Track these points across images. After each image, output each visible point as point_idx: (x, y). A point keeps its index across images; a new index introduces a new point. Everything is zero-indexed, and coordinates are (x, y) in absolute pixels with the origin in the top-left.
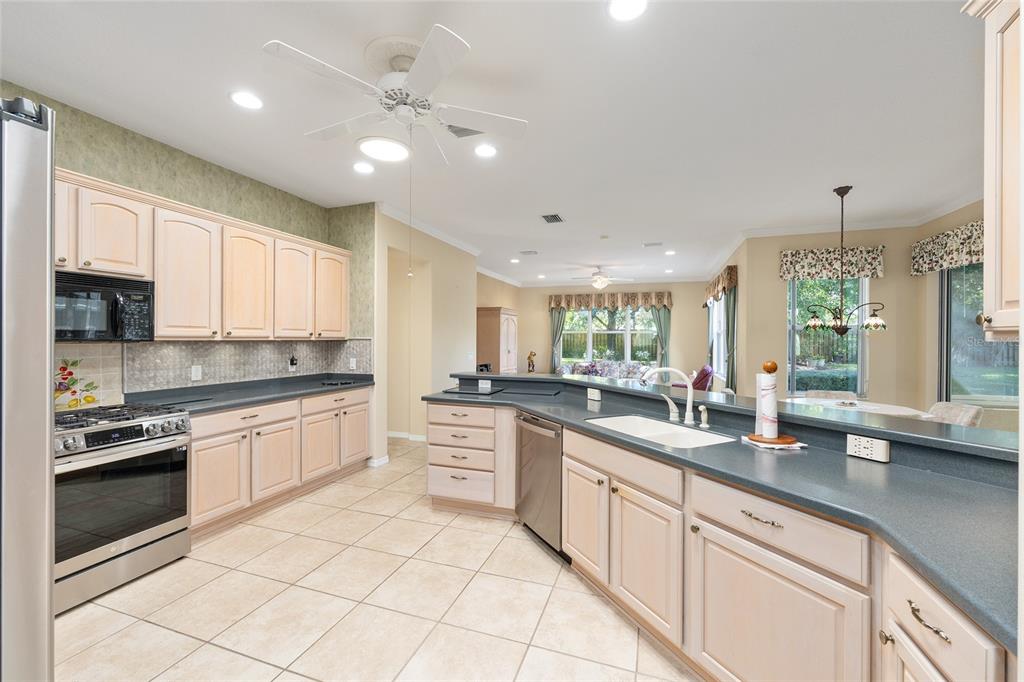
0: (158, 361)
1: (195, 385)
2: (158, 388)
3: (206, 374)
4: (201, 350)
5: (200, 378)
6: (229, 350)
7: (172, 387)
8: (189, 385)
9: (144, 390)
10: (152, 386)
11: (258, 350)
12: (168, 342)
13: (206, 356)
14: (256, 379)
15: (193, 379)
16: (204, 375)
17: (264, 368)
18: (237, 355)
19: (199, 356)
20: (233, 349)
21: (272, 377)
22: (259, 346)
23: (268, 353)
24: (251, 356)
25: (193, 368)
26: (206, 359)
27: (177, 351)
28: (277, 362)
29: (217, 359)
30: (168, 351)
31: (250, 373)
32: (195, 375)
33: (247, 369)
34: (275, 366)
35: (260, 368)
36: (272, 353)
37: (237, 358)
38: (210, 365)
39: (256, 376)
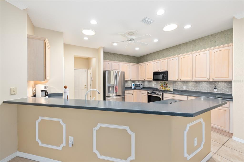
1: (184, 90)
2: (178, 89)
4: (186, 83)
5: (185, 89)
7: (180, 89)
8: (183, 90)
9: (176, 89)
13: (187, 84)
14: (200, 91)
15: (184, 89)
16: (186, 88)
17: (203, 88)
18: (194, 84)
19: (185, 84)
20: (193, 83)
21: (207, 92)
22: (202, 83)
23: (205, 84)
24: (199, 85)
25: (184, 86)
26: (187, 85)
27: (181, 83)
28: (209, 87)
29: (189, 85)
30: (179, 83)
31: (198, 89)
32: (184, 88)
33: (197, 88)
34: (208, 88)
35: (202, 88)
36: (207, 85)
37: (195, 85)
38: (188, 86)
39: (200, 90)
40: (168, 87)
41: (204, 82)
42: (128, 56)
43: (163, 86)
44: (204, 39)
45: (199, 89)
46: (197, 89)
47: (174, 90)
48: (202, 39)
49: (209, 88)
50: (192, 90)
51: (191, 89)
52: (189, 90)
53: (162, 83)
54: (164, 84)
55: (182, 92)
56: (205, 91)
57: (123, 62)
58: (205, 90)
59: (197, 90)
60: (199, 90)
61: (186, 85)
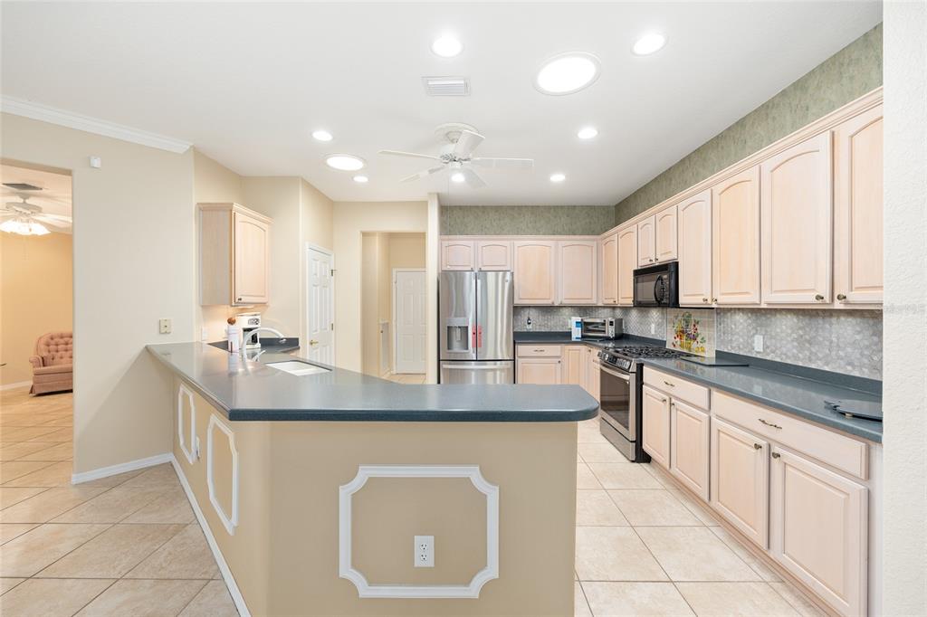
0: (733, 326)
1: (759, 356)
2: (733, 351)
3: (768, 347)
4: (763, 318)
5: (761, 350)
6: (790, 321)
7: (741, 353)
9: (726, 351)
10: (729, 348)
11: (831, 324)
12: (739, 309)
13: (768, 325)
14: (827, 369)
15: (756, 349)
16: (766, 347)
17: (841, 353)
18: (800, 328)
19: (761, 326)
20: (795, 320)
21: (856, 374)
22: (834, 320)
23: (850, 330)
24: (820, 332)
25: (757, 336)
26: (769, 330)
27: (745, 317)
28: (867, 347)
29: (778, 330)
30: (739, 318)
31: (819, 359)
32: (758, 347)
33: (814, 350)
34: (862, 355)
35: (834, 353)
36: (859, 333)
37: (801, 332)
38: (772, 338)
39: (827, 364)
40: (699, 339)
41: (842, 319)
42: (556, 208)
43: (683, 332)
44: (847, 61)
45: (820, 355)
46: (811, 353)
47: (719, 354)
48: (834, 64)
49: (866, 352)
50: (789, 362)
51: (787, 357)
52: (778, 360)
53: (680, 318)
54: (687, 323)
55: (748, 366)
56: (849, 368)
57: (538, 233)
58: (849, 364)
59: (810, 360)
60: (819, 362)
61: (766, 331)
